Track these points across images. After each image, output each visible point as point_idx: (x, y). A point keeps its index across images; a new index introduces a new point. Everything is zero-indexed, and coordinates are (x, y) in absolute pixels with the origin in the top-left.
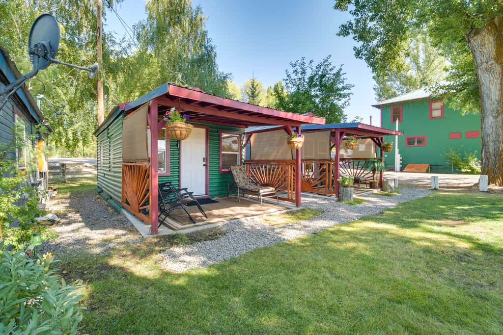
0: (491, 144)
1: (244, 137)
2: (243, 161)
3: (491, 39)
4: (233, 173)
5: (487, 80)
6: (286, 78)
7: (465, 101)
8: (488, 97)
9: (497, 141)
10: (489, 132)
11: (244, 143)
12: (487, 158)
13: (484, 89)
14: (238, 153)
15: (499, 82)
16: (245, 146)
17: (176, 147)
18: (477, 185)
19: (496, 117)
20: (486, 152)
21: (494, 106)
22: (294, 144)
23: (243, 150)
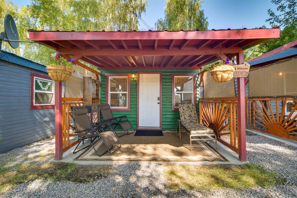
1: (198, 77)
2: (198, 99)
4: (180, 110)
6: (269, 17)
11: (198, 83)
14: (192, 92)
16: (199, 85)
17: (135, 90)
22: (217, 75)
23: (198, 89)
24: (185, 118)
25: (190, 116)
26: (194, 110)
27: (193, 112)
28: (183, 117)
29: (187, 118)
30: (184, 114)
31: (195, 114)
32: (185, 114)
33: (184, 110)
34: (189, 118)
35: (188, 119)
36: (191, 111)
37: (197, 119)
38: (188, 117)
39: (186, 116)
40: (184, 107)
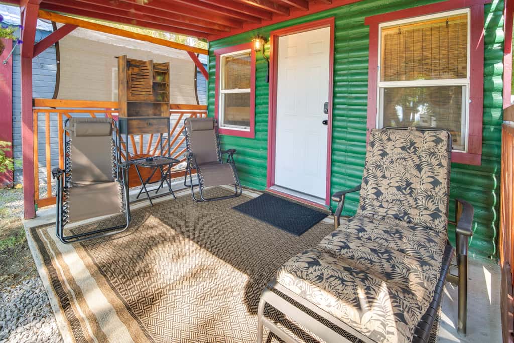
14: (464, 82)
16: (502, 44)
23: (498, 66)
24: (378, 194)
25: (406, 187)
26: (435, 162)
27: (425, 173)
28: (369, 187)
29: (389, 193)
30: (379, 174)
31: (435, 183)
32: (384, 177)
33: (384, 154)
34: (400, 196)
35: (390, 198)
36: (419, 168)
37: (438, 210)
38: (395, 190)
39: (385, 182)
40: (390, 144)
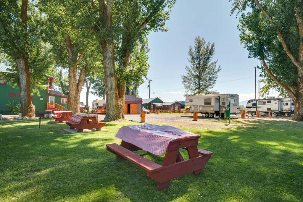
0: (23, 102)
3: (23, 62)
5: (22, 77)
7: (14, 83)
8: (22, 84)
9: (25, 100)
10: (23, 97)
12: (22, 107)
13: (21, 80)
15: (26, 79)
18: (18, 118)
19: (25, 92)
20: (21, 104)
21: (24, 88)
